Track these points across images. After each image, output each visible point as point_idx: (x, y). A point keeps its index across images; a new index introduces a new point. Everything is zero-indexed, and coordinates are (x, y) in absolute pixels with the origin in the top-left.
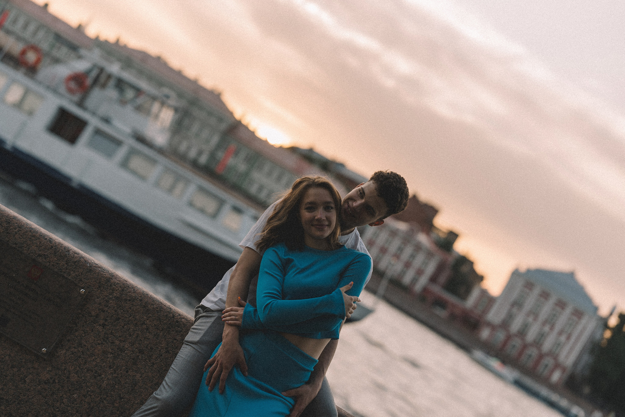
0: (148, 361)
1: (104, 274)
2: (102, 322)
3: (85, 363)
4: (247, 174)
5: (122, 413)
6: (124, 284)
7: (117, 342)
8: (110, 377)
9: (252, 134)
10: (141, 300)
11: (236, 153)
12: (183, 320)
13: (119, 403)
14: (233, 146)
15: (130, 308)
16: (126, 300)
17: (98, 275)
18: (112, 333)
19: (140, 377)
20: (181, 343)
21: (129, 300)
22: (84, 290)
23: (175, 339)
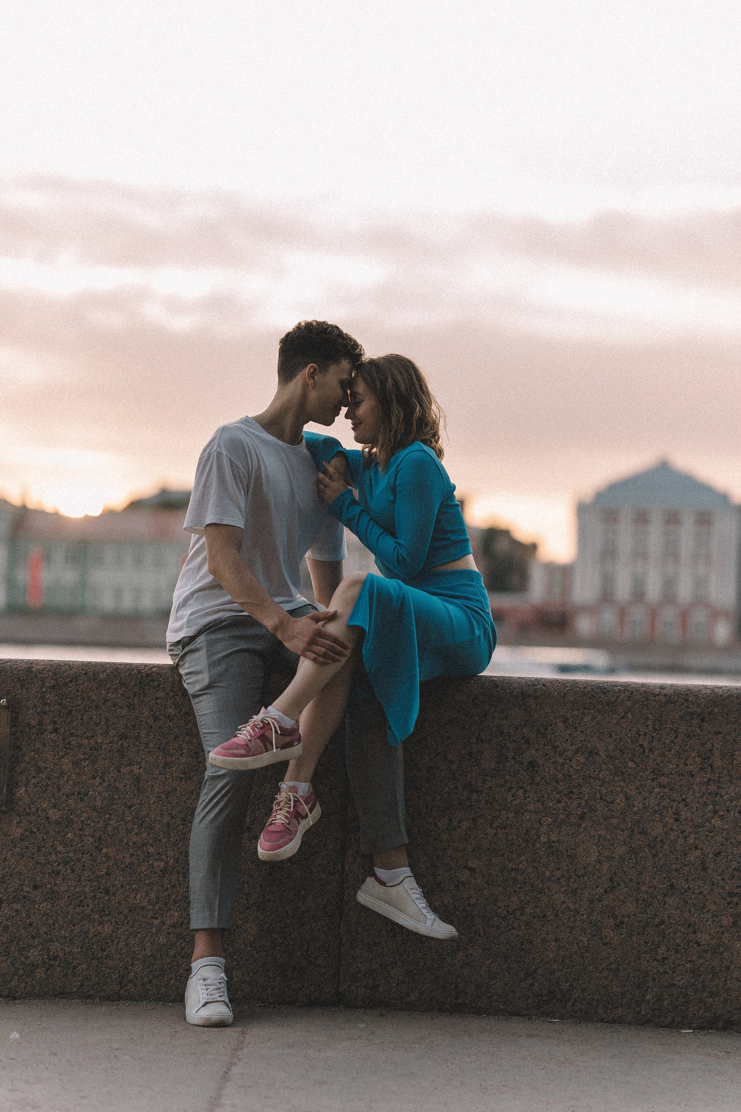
0: (138, 744)
1: (19, 666)
2: (50, 727)
3: (59, 790)
4: (83, 584)
5: (142, 824)
6: (51, 666)
7: (86, 742)
8: (101, 789)
9: (56, 516)
10: (86, 674)
11: (47, 557)
12: (154, 669)
13: (131, 814)
14: (35, 551)
15: (78, 691)
16: (66, 684)
17: (12, 672)
18: (72, 735)
19: (140, 769)
20: (167, 699)
21: (71, 682)
22: (5, 700)
23: (158, 698)
